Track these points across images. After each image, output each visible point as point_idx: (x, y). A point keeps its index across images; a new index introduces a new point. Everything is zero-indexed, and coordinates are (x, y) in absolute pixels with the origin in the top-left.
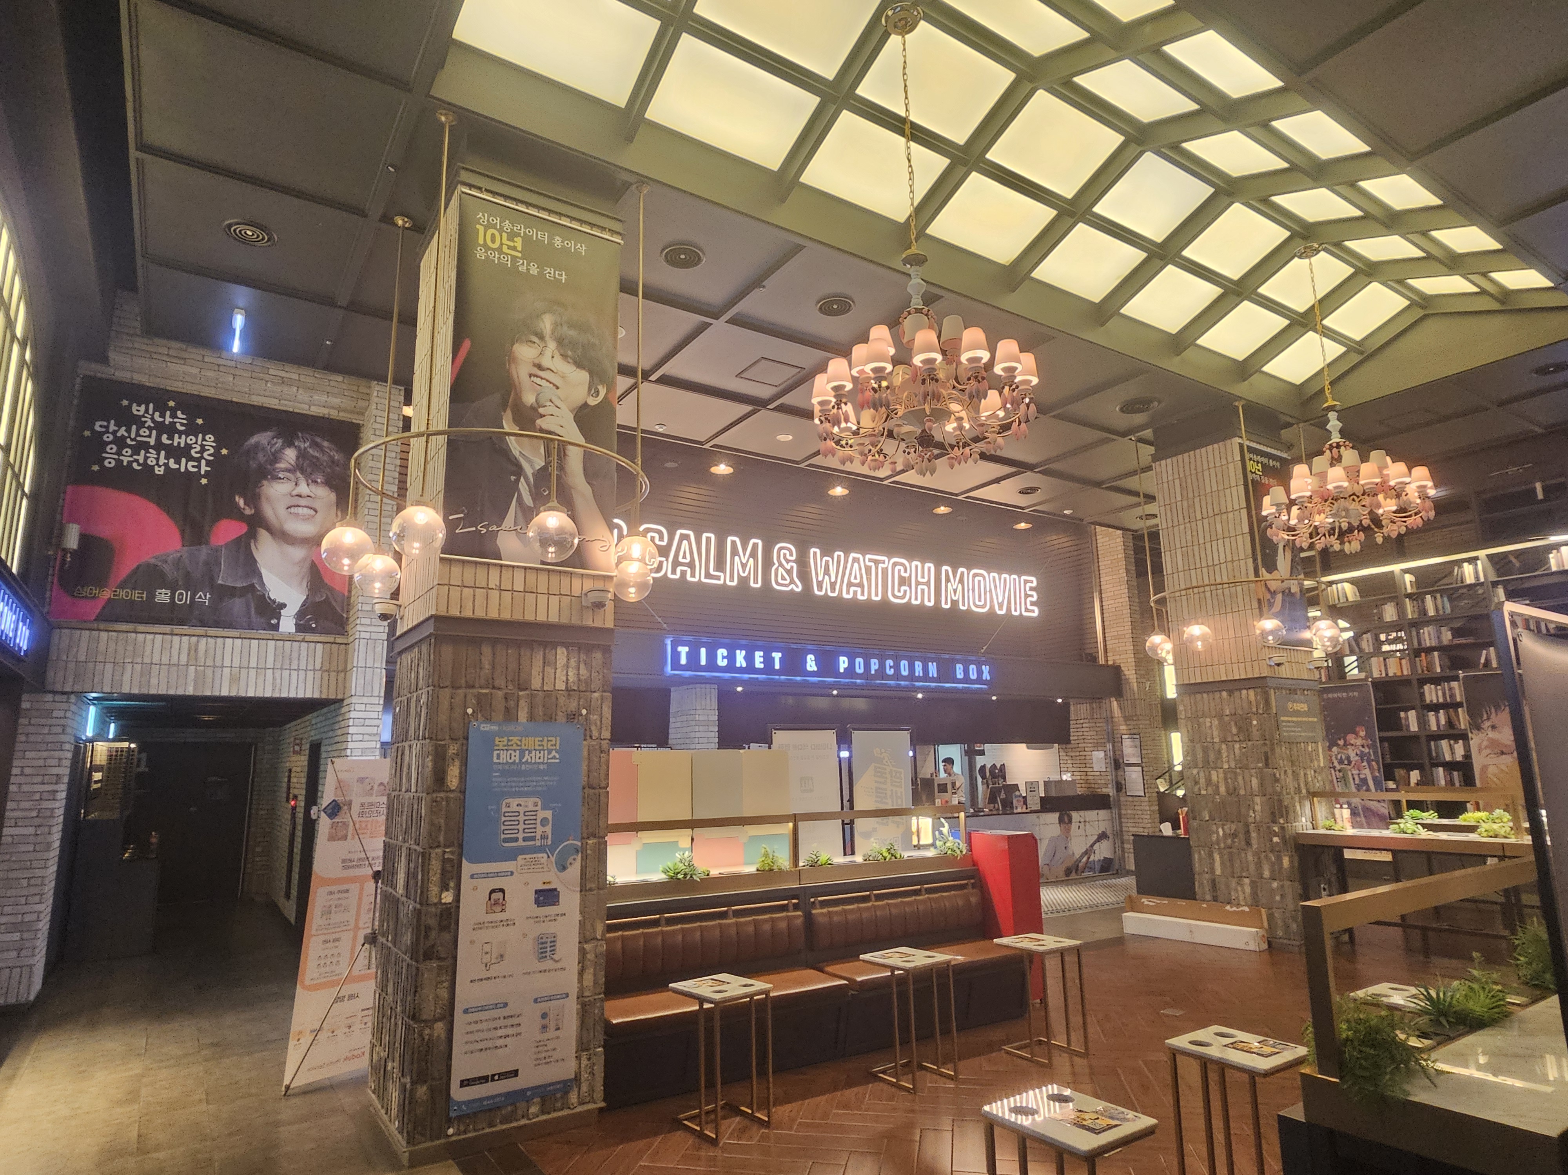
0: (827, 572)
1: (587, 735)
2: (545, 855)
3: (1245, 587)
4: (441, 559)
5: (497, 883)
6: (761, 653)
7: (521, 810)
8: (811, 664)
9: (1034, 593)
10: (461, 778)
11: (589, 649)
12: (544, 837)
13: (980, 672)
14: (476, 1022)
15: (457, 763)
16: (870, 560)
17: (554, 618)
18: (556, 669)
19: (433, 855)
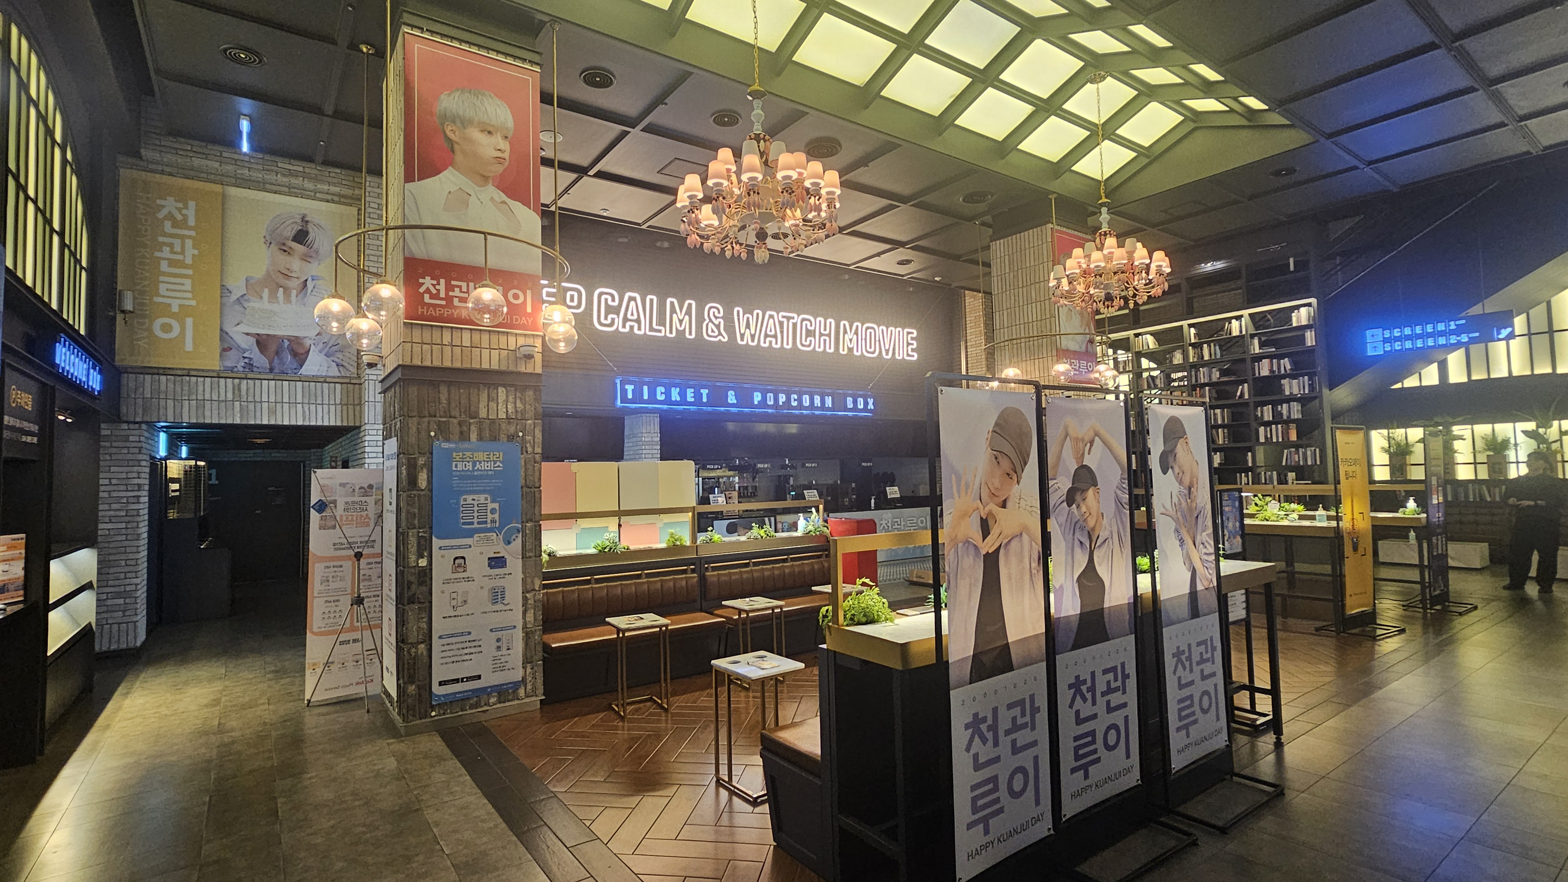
0: (748, 326)
1: (524, 450)
2: (495, 534)
3: (1049, 340)
4: (404, 323)
5: (459, 553)
6: (692, 390)
7: (475, 503)
8: (732, 398)
9: (915, 342)
10: (428, 481)
11: (525, 388)
12: (493, 521)
13: (866, 404)
14: (448, 644)
15: (425, 471)
16: (783, 317)
17: (495, 366)
18: (498, 403)
19: (410, 534)
